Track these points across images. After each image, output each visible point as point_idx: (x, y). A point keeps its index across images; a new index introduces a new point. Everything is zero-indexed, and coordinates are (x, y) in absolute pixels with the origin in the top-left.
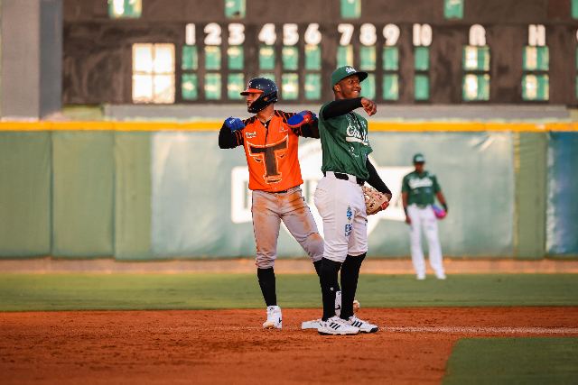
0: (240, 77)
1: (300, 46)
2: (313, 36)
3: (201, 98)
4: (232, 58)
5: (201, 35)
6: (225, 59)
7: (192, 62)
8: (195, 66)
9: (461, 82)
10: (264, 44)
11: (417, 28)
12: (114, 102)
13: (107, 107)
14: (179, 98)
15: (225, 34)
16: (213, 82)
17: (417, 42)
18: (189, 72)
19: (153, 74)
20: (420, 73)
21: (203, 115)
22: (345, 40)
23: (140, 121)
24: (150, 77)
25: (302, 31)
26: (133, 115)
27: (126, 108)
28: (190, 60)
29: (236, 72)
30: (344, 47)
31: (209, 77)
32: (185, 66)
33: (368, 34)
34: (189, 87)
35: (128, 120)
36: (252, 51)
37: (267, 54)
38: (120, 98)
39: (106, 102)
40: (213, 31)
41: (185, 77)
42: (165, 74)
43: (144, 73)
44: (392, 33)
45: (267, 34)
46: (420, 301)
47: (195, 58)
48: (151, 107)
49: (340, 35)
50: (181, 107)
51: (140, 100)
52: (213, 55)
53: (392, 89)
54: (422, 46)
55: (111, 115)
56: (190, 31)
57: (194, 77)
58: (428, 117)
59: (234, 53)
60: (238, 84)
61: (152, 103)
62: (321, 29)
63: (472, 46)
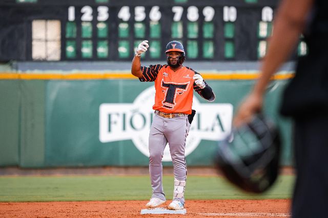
0: (105, 43)
1: (147, 21)
2: (155, 15)
3: (79, 57)
4: (100, 30)
5: (79, 14)
6: (95, 31)
7: (72, 32)
8: (74, 35)
9: (256, 46)
10: (121, 21)
11: (226, 9)
12: (19, 60)
13: (14, 63)
14: (64, 57)
15: (95, 14)
16: (87, 46)
17: (226, 18)
18: (71, 39)
19: (46, 41)
20: (228, 40)
21: (80, 68)
22: (177, 17)
23: (37, 73)
24: (44, 43)
25: (148, 11)
26: (32, 69)
27: (28, 64)
28: (71, 31)
29: (103, 39)
30: (177, 22)
31: (85, 43)
32: (68, 35)
33: (193, 14)
34: (70, 49)
35: (29, 72)
36: (113, 25)
37: (123, 27)
38: (23, 56)
39: (14, 60)
40: (87, 12)
41: (68, 43)
42: (54, 40)
43: (40, 40)
44: (209, 13)
45: (124, 14)
46: (224, 195)
47: (75, 30)
48: (44, 63)
49: (173, 14)
50: (65, 64)
51: (37, 58)
52: (87, 28)
53: (209, 51)
54: (229, 22)
55: (17, 69)
56: (72, 12)
57: (74, 43)
58: (234, 69)
59: (101, 26)
60: (104, 47)
61: (45, 61)
62: (161, 10)
63: (264, 22)
